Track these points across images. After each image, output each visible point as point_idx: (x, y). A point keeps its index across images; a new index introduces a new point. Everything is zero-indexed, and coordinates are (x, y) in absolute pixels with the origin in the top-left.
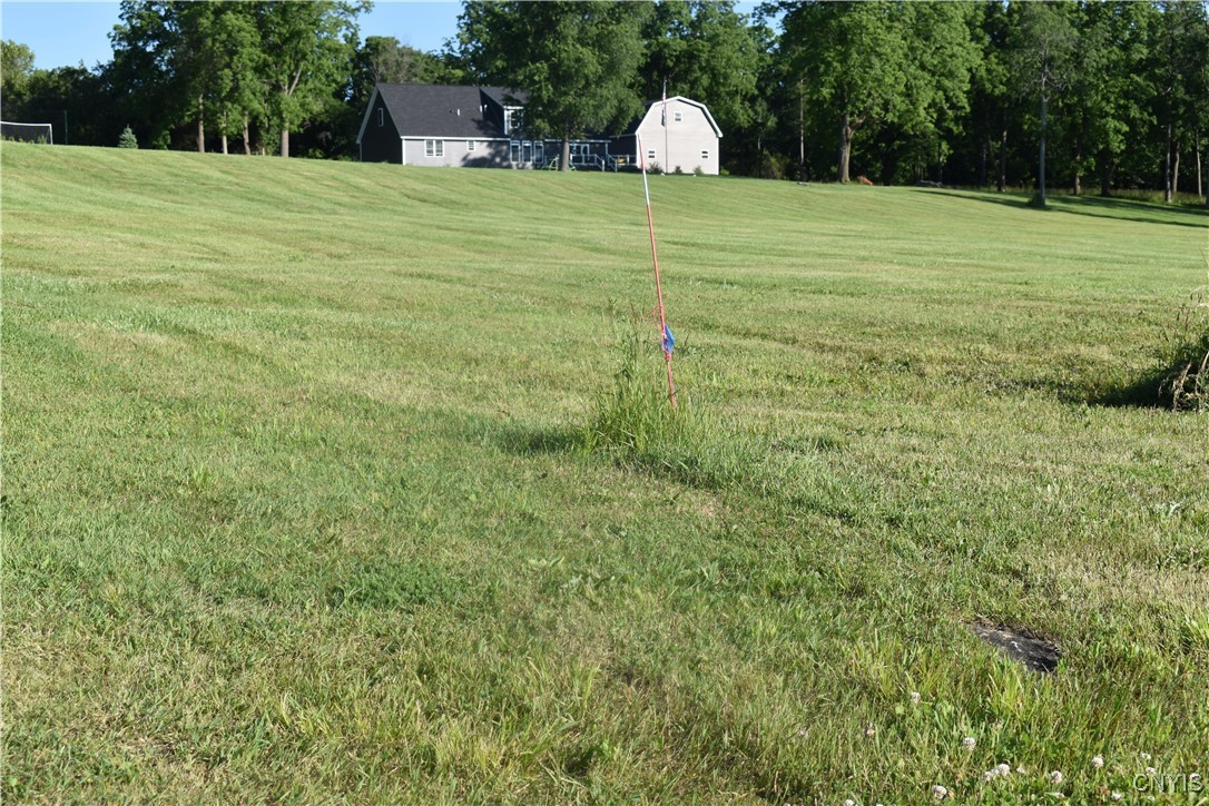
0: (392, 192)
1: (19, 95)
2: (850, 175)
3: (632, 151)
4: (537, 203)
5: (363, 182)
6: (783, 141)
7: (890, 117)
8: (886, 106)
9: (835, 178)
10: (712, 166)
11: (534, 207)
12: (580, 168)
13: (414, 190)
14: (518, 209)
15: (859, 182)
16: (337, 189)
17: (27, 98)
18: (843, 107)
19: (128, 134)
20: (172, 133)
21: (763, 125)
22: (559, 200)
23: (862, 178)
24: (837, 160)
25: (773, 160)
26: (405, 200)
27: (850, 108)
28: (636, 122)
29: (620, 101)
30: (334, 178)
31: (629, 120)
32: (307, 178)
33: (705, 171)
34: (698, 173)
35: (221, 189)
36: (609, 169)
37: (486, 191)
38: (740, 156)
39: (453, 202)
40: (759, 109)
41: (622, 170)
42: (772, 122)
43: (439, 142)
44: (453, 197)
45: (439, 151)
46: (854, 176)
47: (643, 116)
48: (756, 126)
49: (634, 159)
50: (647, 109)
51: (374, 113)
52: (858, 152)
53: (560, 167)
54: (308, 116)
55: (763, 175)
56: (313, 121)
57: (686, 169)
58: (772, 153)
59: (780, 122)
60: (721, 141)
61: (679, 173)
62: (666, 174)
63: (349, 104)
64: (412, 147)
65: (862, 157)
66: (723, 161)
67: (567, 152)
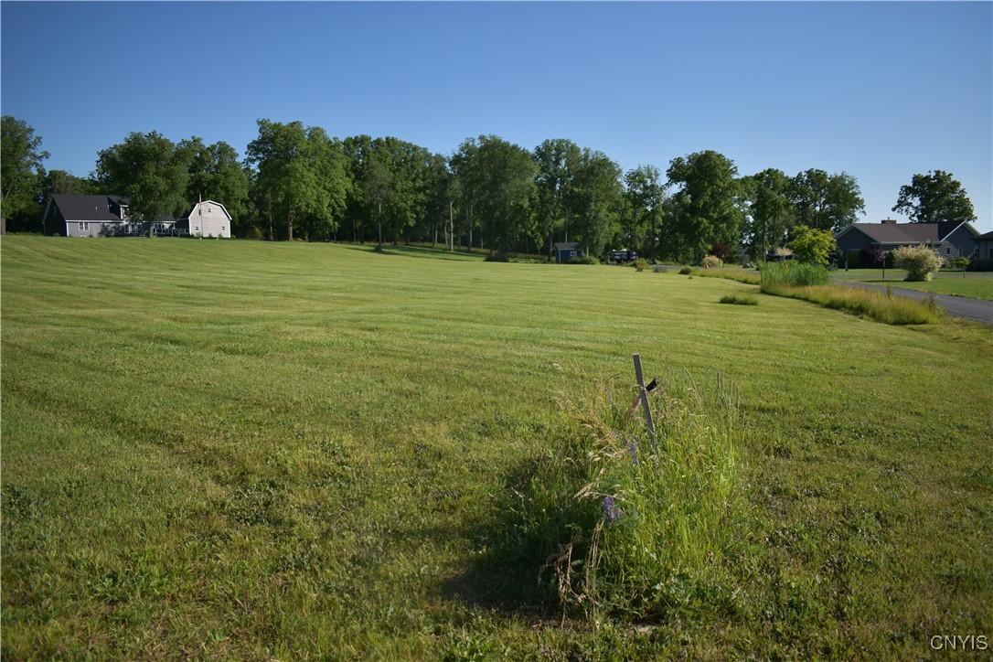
0: (39, 253)
2: (293, 236)
3: (188, 227)
6: (263, 223)
7: (310, 211)
8: (308, 206)
9: (286, 238)
10: (227, 233)
11: (122, 260)
12: (159, 236)
14: (111, 262)
15: (297, 240)
18: (288, 206)
21: (253, 214)
22: (138, 255)
23: (298, 238)
24: (287, 230)
25: (257, 230)
26: (47, 259)
27: (291, 206)
28: (188, 214)
29: (178, 203)
31: (183, 212)
33: (224, 236)
34: (221, 238)
36: (175, 236)
38: (241, 229)
40: (250, 206)
41: (183, 236)
42: (257, 212)
43: (86, 223)
44: (75, 256)
45: (86, 228)
46: (296, 236)
47: (191, 210)
48: (250, 214)
49: (188, 231)
50: (193, 207)
51: (51, 209)
52: (296, 227)
53: (148, 235)
54: (17, 210)
55: (253, 237)
56: (20, 212)
57: (214, 236)
58: (257, 227)
59: (260, 213)
60: (231, 222)
61: (210, 238)
62: (203, 238)
63: (40, 204)
64: (70, 227)
65: (298, 229)
66: (233, 231)
67: (152, 228)
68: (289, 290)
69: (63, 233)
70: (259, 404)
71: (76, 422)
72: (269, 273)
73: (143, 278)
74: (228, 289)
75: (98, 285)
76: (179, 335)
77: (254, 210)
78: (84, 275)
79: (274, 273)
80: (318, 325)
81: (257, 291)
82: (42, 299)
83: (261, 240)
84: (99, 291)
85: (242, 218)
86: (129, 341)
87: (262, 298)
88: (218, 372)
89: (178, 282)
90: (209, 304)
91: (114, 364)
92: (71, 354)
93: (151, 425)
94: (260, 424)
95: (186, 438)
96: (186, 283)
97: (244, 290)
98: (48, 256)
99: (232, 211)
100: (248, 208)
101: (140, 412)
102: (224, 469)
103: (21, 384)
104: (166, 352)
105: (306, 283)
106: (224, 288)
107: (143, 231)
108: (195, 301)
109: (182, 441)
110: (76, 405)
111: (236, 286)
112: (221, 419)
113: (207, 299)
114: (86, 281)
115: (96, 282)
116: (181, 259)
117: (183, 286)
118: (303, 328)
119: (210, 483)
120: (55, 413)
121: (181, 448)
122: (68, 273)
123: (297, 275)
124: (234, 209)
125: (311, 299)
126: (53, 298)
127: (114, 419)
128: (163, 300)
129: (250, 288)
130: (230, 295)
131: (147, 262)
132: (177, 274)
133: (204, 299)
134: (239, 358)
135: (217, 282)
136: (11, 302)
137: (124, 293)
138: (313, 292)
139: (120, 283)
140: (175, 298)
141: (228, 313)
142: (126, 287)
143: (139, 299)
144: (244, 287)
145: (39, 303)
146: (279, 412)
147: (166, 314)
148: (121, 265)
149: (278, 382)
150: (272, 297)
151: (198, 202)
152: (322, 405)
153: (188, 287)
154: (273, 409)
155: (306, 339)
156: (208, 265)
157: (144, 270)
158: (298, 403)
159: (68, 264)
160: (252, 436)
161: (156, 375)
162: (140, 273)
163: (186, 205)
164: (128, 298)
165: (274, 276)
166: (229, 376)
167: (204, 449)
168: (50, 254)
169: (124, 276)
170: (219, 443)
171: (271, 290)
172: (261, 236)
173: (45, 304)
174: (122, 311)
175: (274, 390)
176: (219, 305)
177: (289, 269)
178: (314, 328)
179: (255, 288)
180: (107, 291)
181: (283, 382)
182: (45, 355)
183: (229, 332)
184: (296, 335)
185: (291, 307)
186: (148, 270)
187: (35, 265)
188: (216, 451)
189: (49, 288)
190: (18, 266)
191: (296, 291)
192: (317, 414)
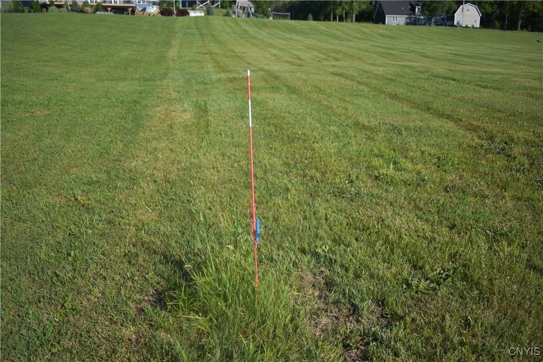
0: (374, 33)
1: (286, 5)
2: (520, 28)
3: (453, 20)
4: (418, 37)
5: (366, 30)
6: (501, 18)
7: (535, 11)
8: (534, 7)
9: (516, 29)
10: (477, 25)
11: (416, 38)
12: (437, 25)
13: (381, 33)
14: (411, 39)
15: (523, 30)
16: (358, 32)
17: (288, 6)
18: (520, 7)
19: (310, 16)
20: (325, 15)
21: (495, 12)
22: (425, 36)
23: (524, 29)
24: (517, 23)
25: (497, 23)
26: (378, 36)
27: (522, 7)
28: (455, 11)
29: (450, 5)
30: (358, 29)
31: (452, 11)
32: (350, 29)
33: (475, 26)
34: (473, 27)
35: (322, 33)
36: (446, 25)
37: (403, 33)
38: (486, 22)
39: (392, 37)
40: (494, 7)
41: (449, 26)
42: (498, 11)
43: (396, 17)
44: (392, 35)
45: (396, 20)
46: (522, 28)
47: (457, 10)
48: (493, 13)
49: (453, 23)
50: (459, 7)
51: (379, 9)
52: (523, 21)
53: (430, 25)
54: (361, 9)
55: (494, 27)
56: (362, 11)
57: (469, 26)
58: (497, 21)
59: (500, 12)
60: (481, 17)
61: (467, 27)
62: (462, 27)
63: (373, 6)
64: (388, 19)
65: (524, 23)
66: (481, 24)
67: (433, 20)
68: (516, 60)
69: (384, 23)
70: (500, 111)
71: (412, 107)
72: (503, 50)
73: (429, 49)
74: (479, 57)
75: (406, 51)
76: (455, 77)
77: (497, 10)
78: (398, 45)
79: (506, 50)
80: (535, 79)
81: (496, 59)
82: (380, 56)
83: (498, 29)
84: (407, 54)
85: (487, 14)
86: (429, 77)
87: (499, 63)
88: (477, 95)
89: (449, 52)
90: (467, 65)
91: (424, 87)
92: (403, 80)
93: (446, 113)
94: (500, 119)
95: (463, 120)
96: (454, 52)
97: (488, 58)
98: (379, 35)
99: (482, 10)
100: (493, 8)
101: (440, 106)
102: (482, 134)
103: (385, 90)
104: (449, 84)
105: (527, 57)
106: (476, 56)
107: (428, 22)
108: (460, 62)
109: (461, 120)
110: (410, 101)
111: (483, 56)
112: (480, 114)
113: (466, 62)
114: (400, 49)
115: (405, 49)
116: (449, 39)
117: (452, 54)
118: (525, 80)
119: (475, 138)
120: (402, 103)
121: (461, 123)
122: (390, 44)
123: (521, 52)
124: (484, 9)
125: (530, 66)
126: (386, 56)
127: (428, 108)
128: (441, 61)
129: (492, 57)
130: (480, 61)
131: (430, 40)
132: (448, 47)
133: (464, 62)
134: (489, 90)
135: (471, 53)
136: (366, 57)
137: (420, 56)
138: (532, 62)
139: (418, 50)
140: (448, 60)
141: (479, 69)
142: (421, 53)
143: (428, 59)
144: (488, 56)
145: (379, 58)
146: (510, 115)
147: (445, 67)
148: (416, 41)
149: (511, 103)
150: (505, 63)
151: (462, 4)
152: (535, 116)
153: (455, 54)
154: (508, 114)
155: (527, 85)
156: (465, 43)
157: (428, 44)
158: (521, 113)
159: (388, 39)
160: (496, 124)
161: (445, 93)
162: (427, 46)
163: (455, 6)
164: (423, 58)
165: (506, 52)
166: (483, 97)
167: (473, 125)
168: (380, 34)
169: (419, 47)
170: (479, 124)
171: (505, 59)
172: (498, 27)
173: (382, 58)
174: (422, 64)
175: (508, 106)
176: (473, 65)
177: (516, 48)
178: (532, 80)
179: (494, 57)
180: (411, 54)
181: (513, 103)
182: (392, 80)
183: (481, 78)
184: (521, 82)
185: (517, 69)
186: (431, 44)
187: (373, 39)
188: (478, 127)
189: (383, 51)
190: (365, 39)
191: (521, 60)
192: (532, 119)
